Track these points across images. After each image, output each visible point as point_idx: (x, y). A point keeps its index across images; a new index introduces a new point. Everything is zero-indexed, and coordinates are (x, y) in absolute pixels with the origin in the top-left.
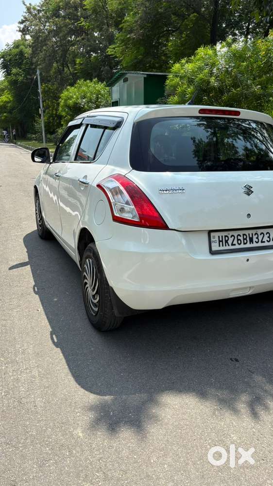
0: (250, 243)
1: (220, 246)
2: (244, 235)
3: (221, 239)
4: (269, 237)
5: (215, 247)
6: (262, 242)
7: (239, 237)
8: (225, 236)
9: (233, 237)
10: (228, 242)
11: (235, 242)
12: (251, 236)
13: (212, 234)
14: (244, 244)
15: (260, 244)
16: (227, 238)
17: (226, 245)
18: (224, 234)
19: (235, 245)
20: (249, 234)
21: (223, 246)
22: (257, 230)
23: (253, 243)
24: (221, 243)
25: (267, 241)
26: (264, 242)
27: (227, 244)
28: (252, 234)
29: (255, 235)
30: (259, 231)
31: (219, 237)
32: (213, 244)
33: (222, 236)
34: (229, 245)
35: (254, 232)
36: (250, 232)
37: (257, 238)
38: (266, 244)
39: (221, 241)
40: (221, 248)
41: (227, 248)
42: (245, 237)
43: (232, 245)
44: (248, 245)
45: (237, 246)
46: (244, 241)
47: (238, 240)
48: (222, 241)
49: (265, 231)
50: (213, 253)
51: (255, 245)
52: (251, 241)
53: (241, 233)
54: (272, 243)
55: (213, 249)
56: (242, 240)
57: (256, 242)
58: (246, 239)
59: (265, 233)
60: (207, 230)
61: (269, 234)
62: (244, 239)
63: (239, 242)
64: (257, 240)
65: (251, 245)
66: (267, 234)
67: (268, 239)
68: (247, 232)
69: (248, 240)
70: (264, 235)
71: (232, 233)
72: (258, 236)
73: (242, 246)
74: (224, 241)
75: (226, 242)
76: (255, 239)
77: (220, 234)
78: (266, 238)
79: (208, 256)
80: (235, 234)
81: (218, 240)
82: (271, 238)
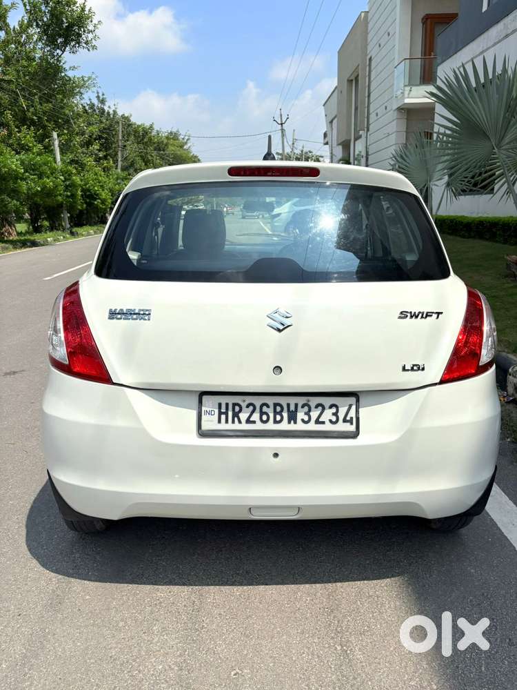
0: (289, 422)
1: (219, 421)
2: (276, 405)
3: (223, 410)
4: (336, 414)
5: (210, 423)
6: (317, 422)
7: (265, 409)
8: (234, 405)
9: (251, 408)
10: (241, 415)
11: (256, 417)
12: (292, 408)
13: (205, 398)
14: (275, 422)
15: (312, 426)
16: (237, 409)
17: (233, 422)
18: (231, 400)
19: (254, 422)
20: (288, 405)
21: (227, 421)
22: (310, 398)
23: (295, 423)
24: (223, 417)
25: (331, 421)
26: (323, 423)
27: (236, 419)
28: (296, 405)
29: (303, 407)
30: (314, 401)
31: (220, 405)
32: (204, 418)
33: (227, 405)
34: (240, 422)
35: (301, 401)
36: (293, 401)
37: (308, 413)
38: (328, 427)
39: (223, 413)
40: (223, 426)
41: (237, 426)
42: (278, 409)
43: (248, 421)
44: (285, 426)
45: (259, 426)
46: (275, 418)
47: (262, 413)
48: (226, 414)
49: (327, 401)
50: (203, 434)
51: (300, 426)
52: (292, 418)
53: (271, 401)
54: (342, 427)
55: (205, 426)
56: (271, 415)
57: (303, 421)
58: (280, 413)
59: (327, 406)
60: (196, 392)
61: (337, 407)
62: (275, 413)
63: (265, 418)
64: (306, 418)
65: (292, 427)
66: (331, 407)
67: (334, 419)
68: (283, 401)
69: (285, 415)
70: (324, 409)
71: (249, 399)
72: (310, 410)
73: (271, 426)
74: (230, 414)
75: (236, 415)
76: (301, 415)
77: (224, 400)
78: (328, 415)
79: (193, 439)
80: (258, 401)
81: (217, 411)
82: (341, 417)
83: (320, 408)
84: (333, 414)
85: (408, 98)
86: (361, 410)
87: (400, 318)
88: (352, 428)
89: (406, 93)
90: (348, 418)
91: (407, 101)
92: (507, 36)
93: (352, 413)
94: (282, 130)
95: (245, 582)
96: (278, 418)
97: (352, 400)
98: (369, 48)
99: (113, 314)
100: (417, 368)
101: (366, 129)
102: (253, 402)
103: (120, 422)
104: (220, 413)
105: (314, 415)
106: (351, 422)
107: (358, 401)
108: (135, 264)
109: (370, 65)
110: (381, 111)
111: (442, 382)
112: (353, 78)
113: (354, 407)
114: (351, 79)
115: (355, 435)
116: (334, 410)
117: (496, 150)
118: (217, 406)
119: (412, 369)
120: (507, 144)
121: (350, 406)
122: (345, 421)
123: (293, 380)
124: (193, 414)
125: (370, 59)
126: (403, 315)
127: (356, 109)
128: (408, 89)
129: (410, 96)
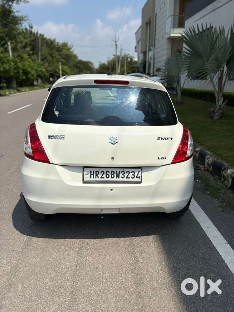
0: (117, 178)
1: (91, 177)
2: (112, 172)
3: (92, 173)
4: (134, 175)
5: (87, 178)
6: (127, 178)
7: (108, 173)
8: (96, 171)
9: (103, 173)
10: (99, 175)
11: (104, 176)
12: (118, 173)
13: (85, 169)
14: (112, 178)
15: (125, 179)
16: (97, 173)
17: (96, 178)
18: (95, 170)
19: (104, 178)
20: (116, 171)
21: (93, 178)
22: (125, 169)
23: (119, 178)
24: (92, 176)
26: (129, 178)
27: (97, 177)
28: (119, 172)
29: (122, 172)
30: (126, 170)
31: (91, 171)
32: (85, 176)
33: (94, 171)
34: (98, 178)
35: (121, 170)
36: (118, 170)
37: (123, 175)
38: (131, 179)
39: (92, 174)
40: (92, 179)
41: (97, 179)
42: (113, 173)
43: (101, 177)
44: (115, 179)
45: (105, 179)
46: (111, 176)
47: (107, 175)
49: (131, 170)
50: (84, 182)
51: (120, 179)
52: (118, 176)
53: (110, 170)
54: (136, 179)
55: (85, 179)
56: (110, 175)
57: (122, 177)
58: (113, 175)
59: (130, 172)
60: (82, 166)
61: (134, 172)
62: (112, 174)
63: (108, 176)
64: (123, 176)
65: (118, 179)
66: (132, 172)
67: (133, 176)
68: (115, 170)
69: (115, 175)
70: (129, 173)
71: (102, 169)
72: (124, 174)
73: (110, 179)
74: (95, 175)
75: (97, 175)
76: (121, 175)
77: (92, 170)
78: (131, 175)
79: (81, 184)
80: (105, 170)
81: (90, 174)
82: (136, 176)
83: (128, 173)
84: (133, 175)
85: (172, 33)
86: (143, 173)
87: (157, 140)
88: (140, 180)
89: (172, 31)
90: (138, 176)
91: (172, 35)
92: (215, 10)
93: (140, 175)
94: (116, 45)
95: (99, 237)
96: (113, 176)
97: (140, 170)
98: (156, 9)
99: (50, 137)
100: (163, 158)
101: (154, 46)
102: (103, 170)
103: (52, 178)
104: (91, 175)
105: (126, 175)
106: (139, 177)
107: (142, 170)
108: (57, 116)
109: (156, 17)
110: (160, 39)
111: (172, 163)
112: (148, 22)
113: (140, 172)
114: (147, 22)
115: (140, 182)
116: (133, 173)
117: (206, 63)
118: (90, 172)
119: (161, 159)
120: (211, 61)
121: (139, 172)
122: (137, 177)
123: (118, 163)
124: (81, 174)
125: (156, 14)
126: (159, 139)
127: (150, 37)
128: (172, 29)
129: (174, 33)
